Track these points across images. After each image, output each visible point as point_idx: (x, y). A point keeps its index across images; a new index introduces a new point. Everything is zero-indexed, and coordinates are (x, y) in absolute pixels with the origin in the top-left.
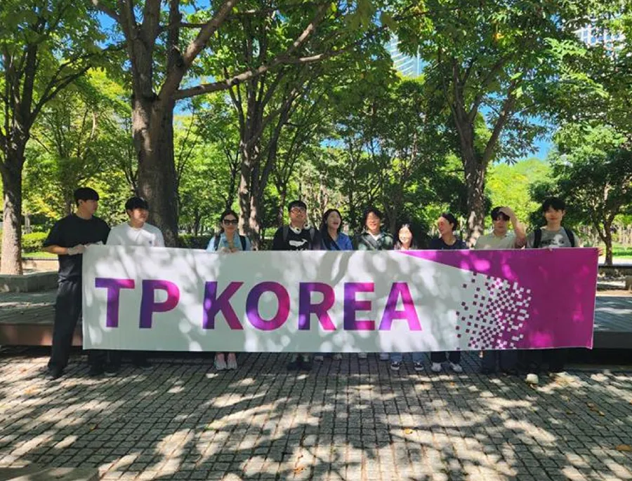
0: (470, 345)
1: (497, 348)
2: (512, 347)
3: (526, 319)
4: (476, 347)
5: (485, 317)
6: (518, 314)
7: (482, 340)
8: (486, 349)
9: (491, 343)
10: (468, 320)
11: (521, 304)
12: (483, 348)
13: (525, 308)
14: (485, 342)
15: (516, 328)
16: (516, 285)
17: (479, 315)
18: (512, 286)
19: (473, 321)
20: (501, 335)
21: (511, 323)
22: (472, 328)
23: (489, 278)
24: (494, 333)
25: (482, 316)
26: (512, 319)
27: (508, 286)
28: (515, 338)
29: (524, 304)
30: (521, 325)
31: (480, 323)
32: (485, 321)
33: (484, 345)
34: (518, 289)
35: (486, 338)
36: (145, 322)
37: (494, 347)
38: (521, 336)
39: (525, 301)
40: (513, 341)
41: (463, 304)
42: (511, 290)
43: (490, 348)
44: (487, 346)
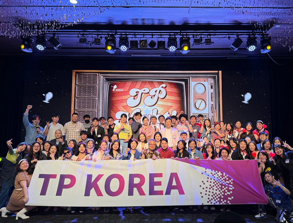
0: (208, 202)
1: (221, 204)
2: (229, 203)
3: (233, 189)
4: (211, 203)
5: (213, 188)
6: (228, 187)
7: (213, 200)
8: (216, 204)
9: (218, 201)
10: (205, 189)
11: (228, 182)
12: (214, 203)
13: (231, 184)
14: (215, 200)
15: (229, 193)
16: (224, 174)
17: (210, 187)
18: (223, 174)
19: (208, 190)
20: (222, 197)
21: (226, 191)
22: (208, 193)
23: (212, 171)
24: (219, 196)
25: (212, 187)
26: (226, 189)
27: (221, 174)
28: (229, 198)
29: (230, 182)
30: (231, 192)
31: (211, 190)
32: (213, 189)
33: (215, 202)
34: (226, 175)
35: (215, 198)
36: (59, 193)
37: (220, 203)
38: (232, 197)
39: (230, 181)
40: (229, 200)
41: (203, 182)
42: (223, 176)
43: (218, 204)
44: (217, 202)
